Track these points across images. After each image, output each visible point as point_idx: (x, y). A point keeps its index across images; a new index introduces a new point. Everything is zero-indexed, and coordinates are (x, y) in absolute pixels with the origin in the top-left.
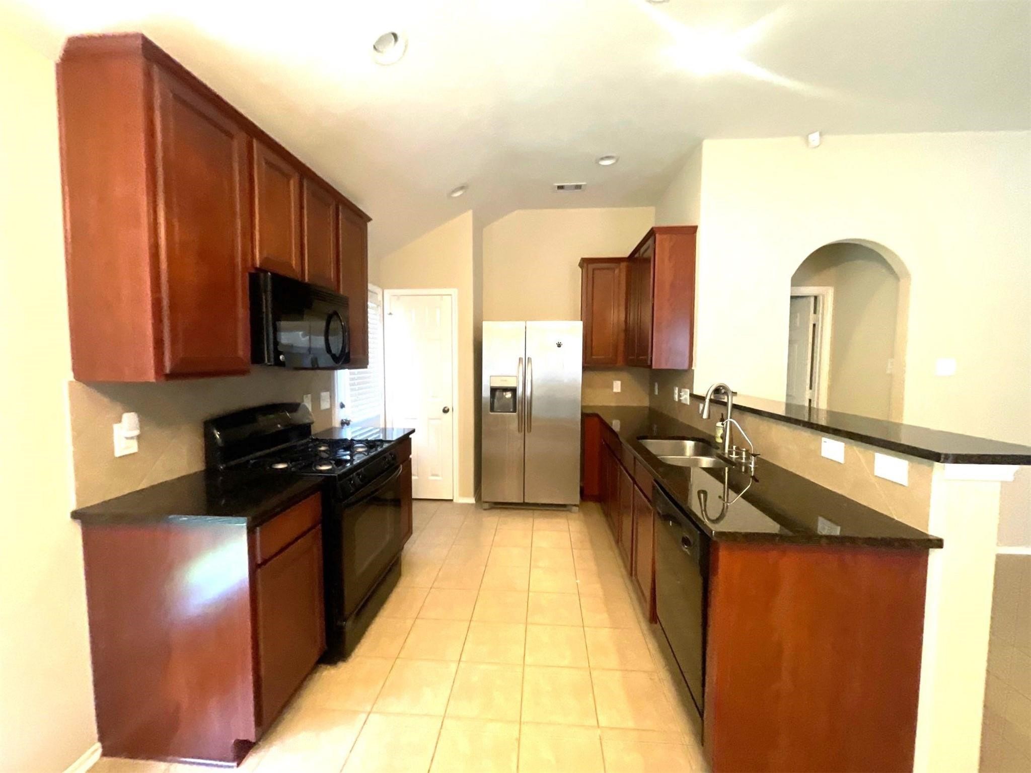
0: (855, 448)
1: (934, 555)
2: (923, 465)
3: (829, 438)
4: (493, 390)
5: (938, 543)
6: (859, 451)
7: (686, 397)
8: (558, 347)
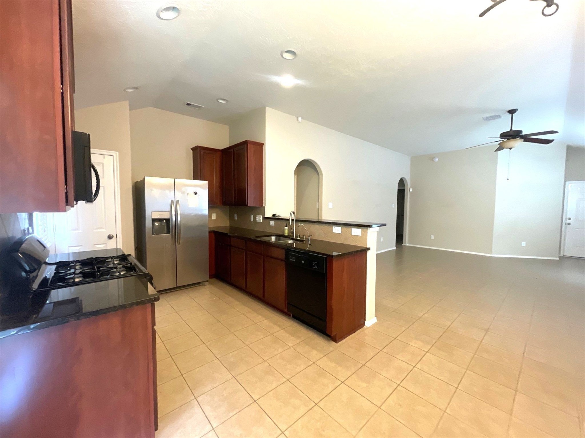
0: (345, 228)
1: (369, 253)
2: (365, 229)
3: (336, 226)
4: (154, 220)
5: (369, 249)
6: (346, 229)
7: (260, 219)
8: (195, 194)
